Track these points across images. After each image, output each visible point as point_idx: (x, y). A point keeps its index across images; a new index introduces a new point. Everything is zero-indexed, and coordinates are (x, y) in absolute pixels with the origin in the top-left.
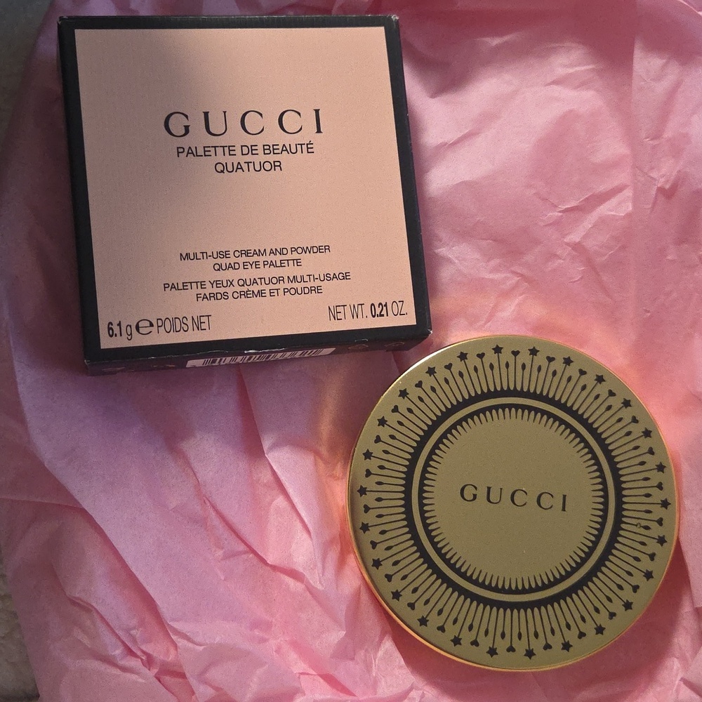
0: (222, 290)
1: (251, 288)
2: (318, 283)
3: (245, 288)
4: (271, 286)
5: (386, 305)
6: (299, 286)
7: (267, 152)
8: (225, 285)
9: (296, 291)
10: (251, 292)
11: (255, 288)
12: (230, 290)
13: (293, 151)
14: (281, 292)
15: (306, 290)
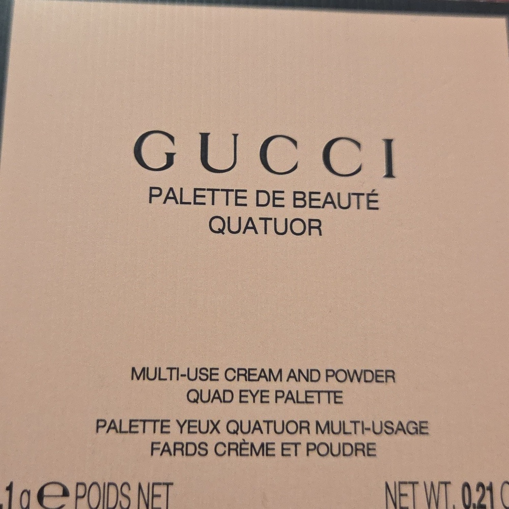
0: (197, 438)
1: (249, 438)
2: (369, 437)
3: (237, 439)
4: (286, 438)
5: (490, 488)
6: (335, 440)
7: (299, 203)
8: (204, 429)
9: (330, 449)
10: (249, 446)
11: (257, 439)
12: (211, 439)
13: (344, 203)
14: (302, 449)
15: (348, 450)
